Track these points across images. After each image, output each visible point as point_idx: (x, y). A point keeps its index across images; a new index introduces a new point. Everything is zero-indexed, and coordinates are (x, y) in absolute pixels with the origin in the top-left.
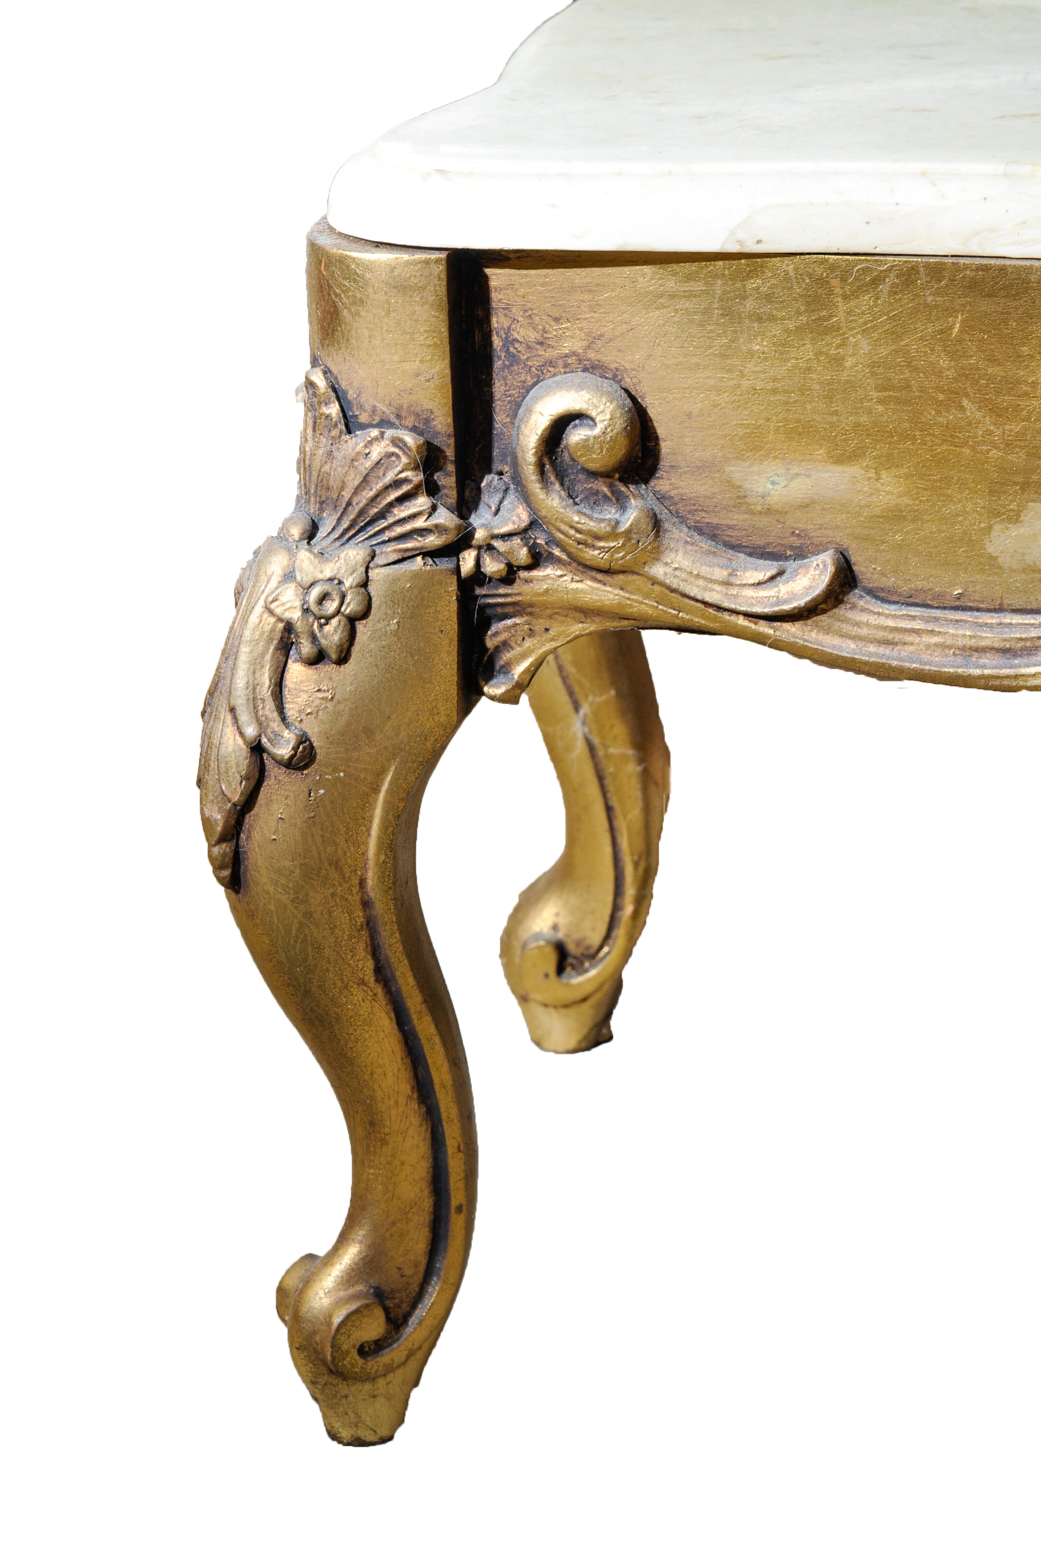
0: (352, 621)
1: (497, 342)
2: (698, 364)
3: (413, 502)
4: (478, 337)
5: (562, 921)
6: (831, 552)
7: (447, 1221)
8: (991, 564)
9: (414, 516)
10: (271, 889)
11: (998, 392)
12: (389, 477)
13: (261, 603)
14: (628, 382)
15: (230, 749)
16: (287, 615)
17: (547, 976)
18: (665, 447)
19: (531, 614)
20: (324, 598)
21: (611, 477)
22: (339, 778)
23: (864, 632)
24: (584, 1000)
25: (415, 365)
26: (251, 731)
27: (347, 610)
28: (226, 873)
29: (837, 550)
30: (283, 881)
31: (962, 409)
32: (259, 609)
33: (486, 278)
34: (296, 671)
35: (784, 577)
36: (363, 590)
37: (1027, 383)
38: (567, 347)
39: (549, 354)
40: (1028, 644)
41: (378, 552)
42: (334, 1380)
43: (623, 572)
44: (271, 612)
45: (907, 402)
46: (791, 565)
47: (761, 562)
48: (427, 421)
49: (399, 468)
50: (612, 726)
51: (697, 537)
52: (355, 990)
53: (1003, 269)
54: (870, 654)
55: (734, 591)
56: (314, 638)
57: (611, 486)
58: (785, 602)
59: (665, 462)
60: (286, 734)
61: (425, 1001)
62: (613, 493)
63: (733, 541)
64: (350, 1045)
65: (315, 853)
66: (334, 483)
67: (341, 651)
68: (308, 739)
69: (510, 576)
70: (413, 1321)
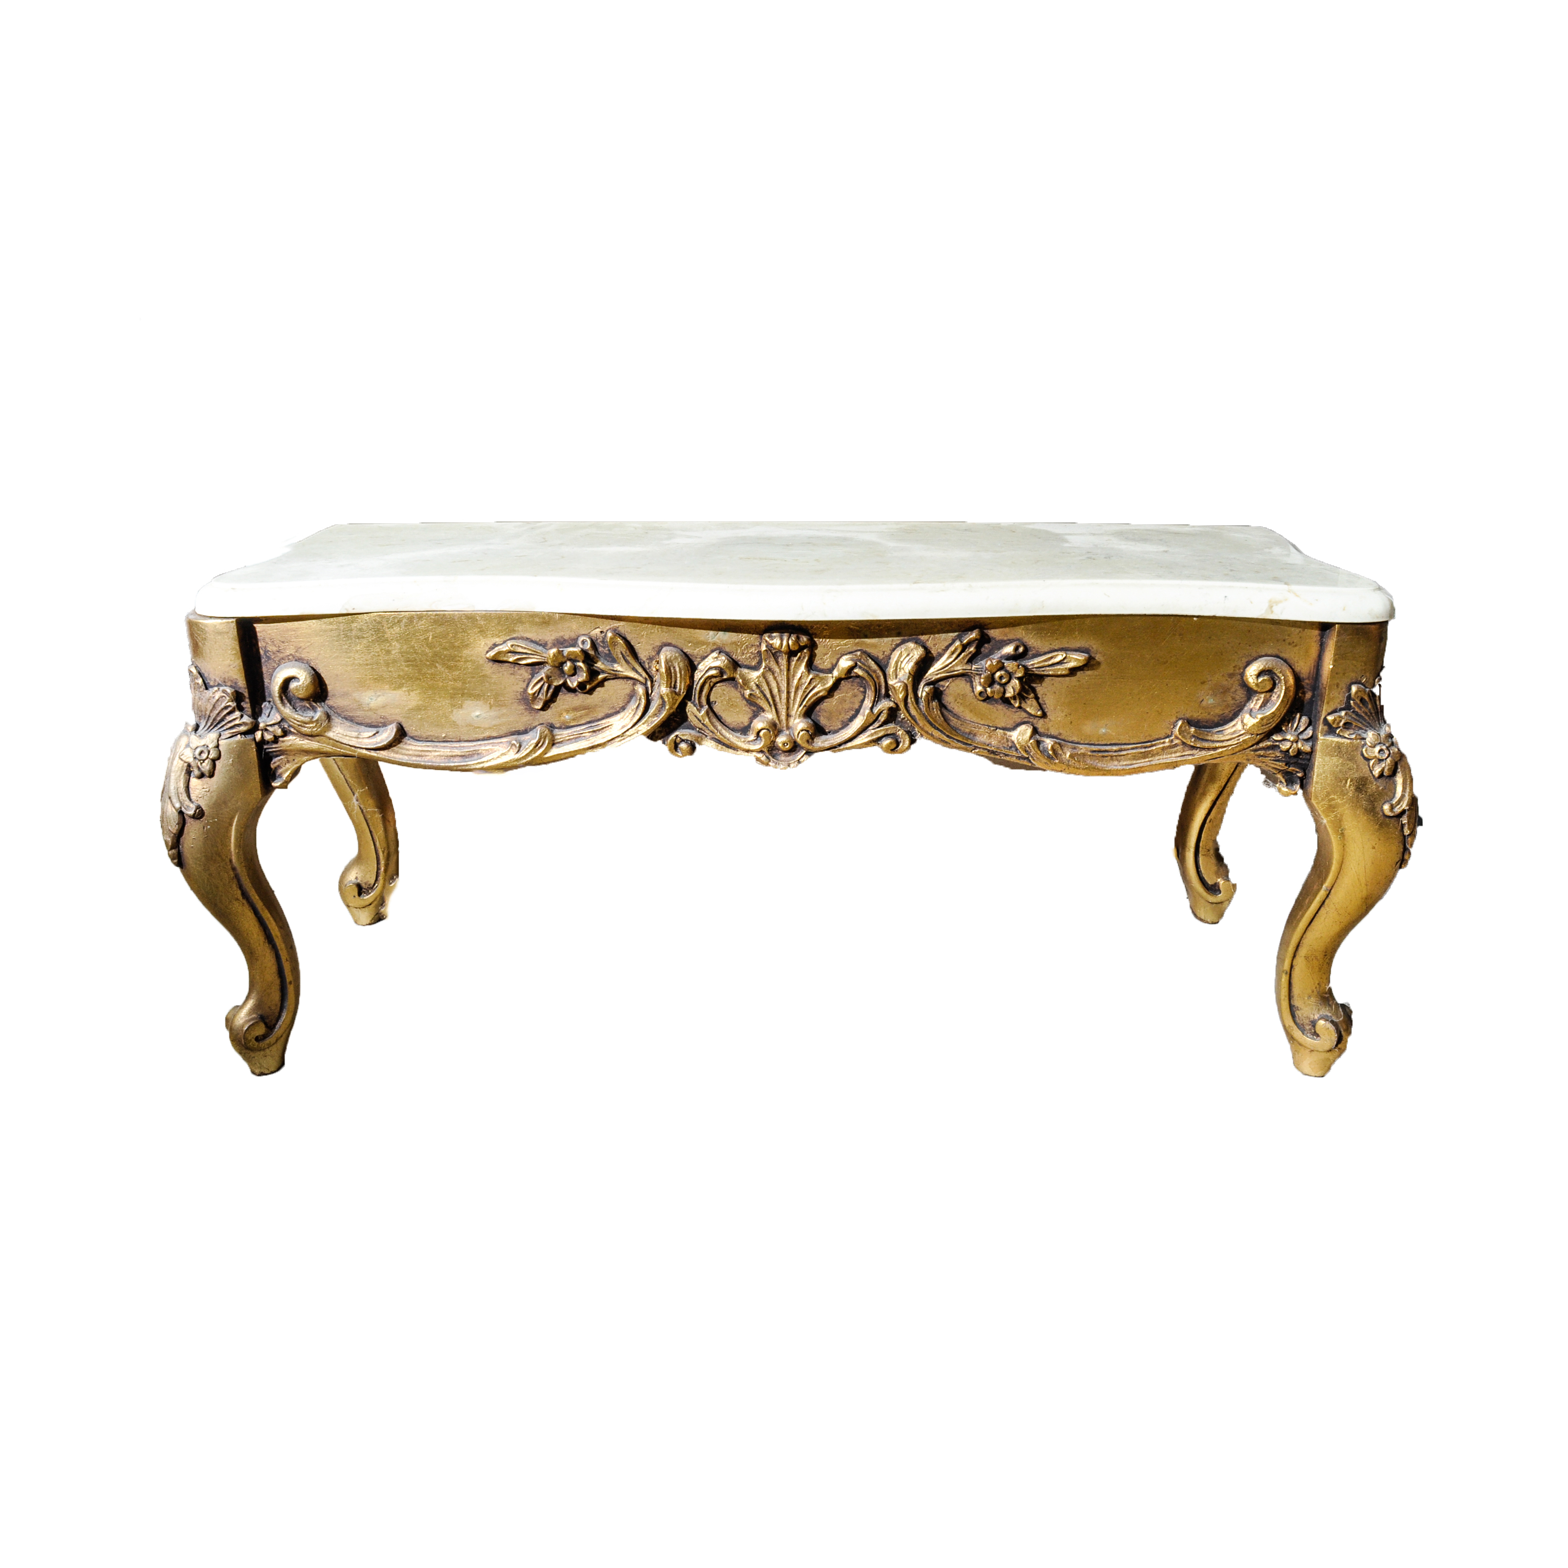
0: (214, 761)
1: (262, 652)
2: (338, 656)
3: (234, 714)
4: (254, 650)
5: (359, 876)
6: (395, 724)
7: (286, 988)
8: (454, 724)
9: (234, 719)
10: (194, 866)
11: (448, 660)
12: (223, 705)
13: (177, 756)
14: (312, 664)
15: (170, 813)
16: (187, 760)
17: (354, 896)
18: (329, 688)
19: (287, 754)
20: (201, 752)
21: (309, 700)
22: (215, 821)
23: (411, 752)
24: (370, 904)
25: (228, 662)
26: (178, 805)
27: (211, 756)
28: (176, 861)
29: (397, 723)
30: (198, 863)
31: (436, 667)
32: (177, 758)
33: (254, 628)
34: (194, 781)
35: (379, 733)
36: (217, 749)
37: (459, 657)
38: (288, 652)
39: (281, 655)
40: (471, 753)
41: (222, 734)
42: (248, 1051)
43: (318, 736)
44: (182, 760)
45: (417, 666)
46: (381, 729)
47: (370, 729)
48: (236, 683)
49: (226, 702)
50: (368, 801)
51: (345, 721)
52: (234, 902)
53: (444, 615)
54: (413, 761)
55: (360, 740)
56: (199, 768)
57: (310, 704)
58: (379, 743)
59: (330, 694)
60: (191, 805)
61: (264, 905)
62: (311, 706)
63: (360, 722)
64: (237, 924)
65: (209, 850)
66: (203, 709)
67: (210, 773)
68: (200, 807)
69: (276, 740)
70: (277, 1026)
